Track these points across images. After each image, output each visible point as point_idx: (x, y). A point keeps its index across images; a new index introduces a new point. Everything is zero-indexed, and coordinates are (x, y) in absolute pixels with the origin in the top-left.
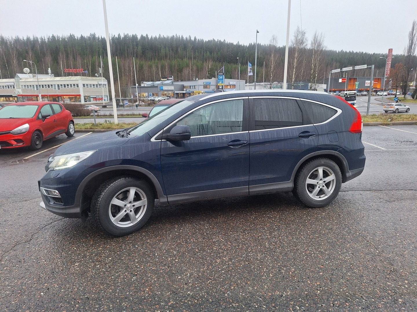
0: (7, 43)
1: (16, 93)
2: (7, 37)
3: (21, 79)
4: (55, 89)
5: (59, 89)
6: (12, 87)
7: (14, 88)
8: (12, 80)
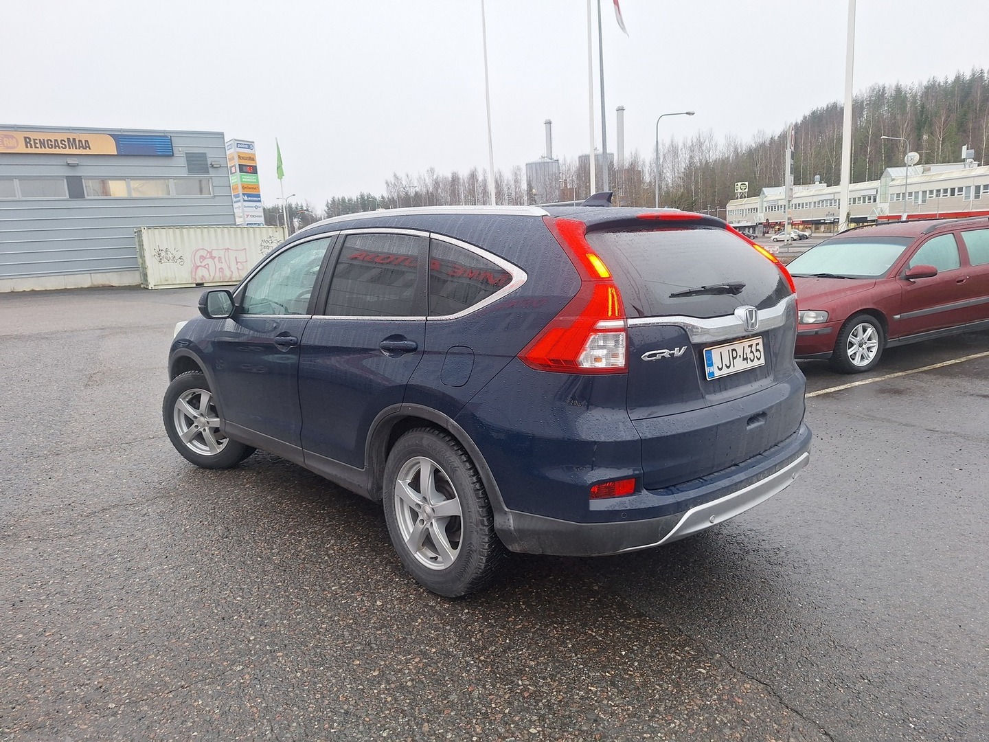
0: (906, 97)
1: (875, 214)
2: (909, 84)
3: (893, 180)
4: (967, 197)
5: (977, 197)
6: (872, 200)
7: (875, 200)
8: (875, 184)
